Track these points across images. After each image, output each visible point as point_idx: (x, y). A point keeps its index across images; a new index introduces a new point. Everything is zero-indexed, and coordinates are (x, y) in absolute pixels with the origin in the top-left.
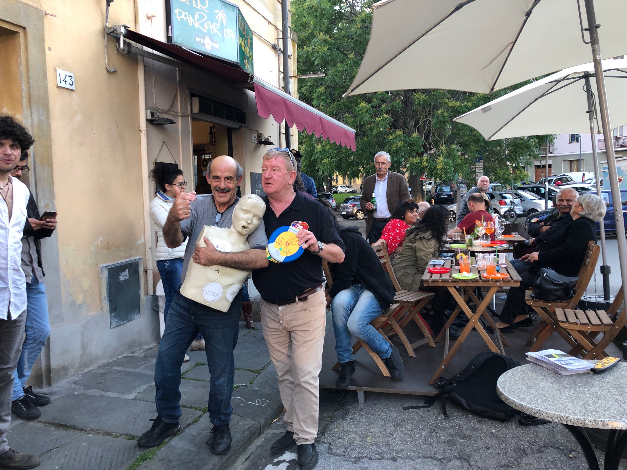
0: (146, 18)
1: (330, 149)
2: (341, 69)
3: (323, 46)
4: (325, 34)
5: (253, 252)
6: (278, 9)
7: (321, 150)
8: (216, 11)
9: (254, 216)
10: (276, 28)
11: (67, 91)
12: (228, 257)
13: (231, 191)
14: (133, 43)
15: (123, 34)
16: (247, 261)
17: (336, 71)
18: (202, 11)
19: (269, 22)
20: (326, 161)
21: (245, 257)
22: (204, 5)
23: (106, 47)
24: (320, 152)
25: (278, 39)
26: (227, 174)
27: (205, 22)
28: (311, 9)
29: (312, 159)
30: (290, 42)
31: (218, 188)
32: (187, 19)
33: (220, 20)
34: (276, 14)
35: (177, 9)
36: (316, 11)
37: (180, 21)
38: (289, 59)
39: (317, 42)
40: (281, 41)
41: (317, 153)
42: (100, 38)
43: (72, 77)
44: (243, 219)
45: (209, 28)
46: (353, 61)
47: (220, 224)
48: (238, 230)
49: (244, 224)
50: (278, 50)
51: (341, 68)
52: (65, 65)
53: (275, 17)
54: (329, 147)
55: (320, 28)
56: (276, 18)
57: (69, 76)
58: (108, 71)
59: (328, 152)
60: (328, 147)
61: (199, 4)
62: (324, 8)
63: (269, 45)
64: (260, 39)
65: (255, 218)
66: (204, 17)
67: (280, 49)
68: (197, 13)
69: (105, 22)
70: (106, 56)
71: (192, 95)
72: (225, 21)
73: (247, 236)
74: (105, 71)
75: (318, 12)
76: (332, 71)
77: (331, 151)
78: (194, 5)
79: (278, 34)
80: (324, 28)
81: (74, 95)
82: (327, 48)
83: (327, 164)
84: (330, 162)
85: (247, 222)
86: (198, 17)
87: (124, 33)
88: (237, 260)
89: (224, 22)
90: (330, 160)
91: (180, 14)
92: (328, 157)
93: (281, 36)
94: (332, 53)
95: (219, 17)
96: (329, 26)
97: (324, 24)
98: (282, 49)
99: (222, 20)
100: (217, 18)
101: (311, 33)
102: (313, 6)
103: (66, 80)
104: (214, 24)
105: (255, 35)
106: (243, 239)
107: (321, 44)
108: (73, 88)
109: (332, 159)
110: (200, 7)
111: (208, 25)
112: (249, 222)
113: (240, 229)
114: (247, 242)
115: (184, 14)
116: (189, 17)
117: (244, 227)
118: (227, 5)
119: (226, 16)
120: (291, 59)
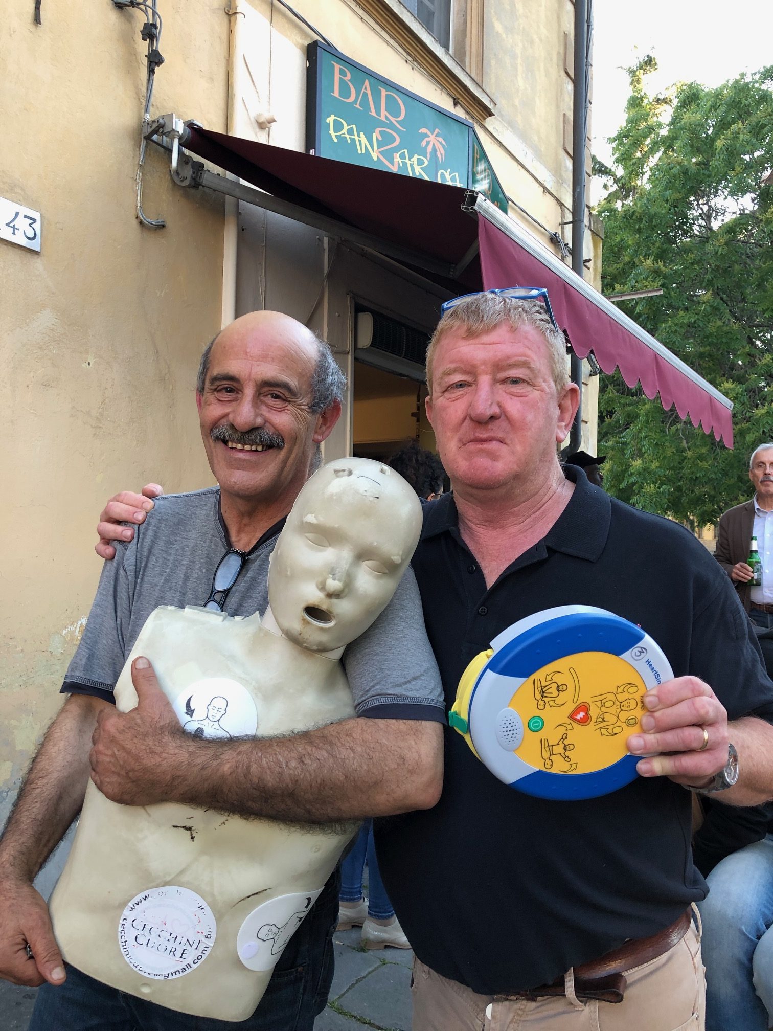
0: (256, 126)
1: (660, 467)
2: (686, 321)
3: (652, 281)
4: (656, 261)
5: (357, 734)
6: (566, 167)
7: (641, 470)
8: (423, 130)
9: (362, 555)
10: (561, 204)
11: (20, 252)
12: (228, 763)
13: (286, 447)
14: (209, 165)
15: (180, 138)
16: (323, 785)
17: (676, 325)
18: (391, 126)
19: (546, 190)
20: (650, 489)
21: (312, 766)
22: (396, 114)
23: (141, 167)
24: (639, 473)
25: (563, 224)
26: (269, 371)
27: (396, 150)
28: (631, 217)
29: (622, 486)
30: (587, 237)
31: (224, 430)
32: (353, 140)
33: (430, 149)
34: (561, 176)
35: (332, 116)
36: (640, 220)
37: (336, 140)
38: (584, 268)
39: (641, 274)
40: (569, 229)
41: (632, 474)
42: (127, 146)
43: (35, 221)
44: (309, 574)
45: (405, 164)
46: (710, 306)
47: (233, 601)
48: (287, 624)
49: (312, 594)
50: (562, 245)
51: (686, 318)
52: (18, 190)
53: (558, 182)
54: (657, 464)
55: (647, 251)
56: (560, 182)
57: (26, 217)
58: (141, 223)
59: (655, 473)
60: (654, 465)
61: (384, 112)
62: (655, 214)
63: (543, 234)
64: (524, 218)
65: (366, 566)
66: (395, 140)
67: (566, 245)
68: (377, 130)
69: (143, 111)
70: (138, 187)
71: (359, 309)
72: (441, 153)
73: (337, 655)
74: (135, 223)
75: (644, 222)
76: (668, 325)
77: (660, 472)
78: (373, 113)
79: (563, 216)
80: (654, 249)
81: (38, 264)
82: (660, 283)
83: (651, 496)
84: (657, 492)
85: (322, 587)
86: (380, 139)
87: (181, 132)
88: (270, 780)
89: (439, 154)
90: (659, 488)
91: (338, 127)
92: (654, 483)
93: (569, 218)
94: (669, 294)
95: (428, 143)
96: (665, 246)
97: (654, 244)
98: (570, 245)
99: (435, 150)
100: (424, 144)
101: (629, 262)
102: (634, 213)
103: (17, 223)
104: (416, 156)
105: (513, 209)
106: (316, 668)
107: (648, 277)
108: (35, 245)
109: (661, 485)
110: (386, 117)
111: (402, 156)
112: (334, 584)
113: (295, 621)
114: (340, 680)
115: (346, 127)
116: (359, 136)
117: (313, 611)
118: (450, 120)
119: (444, 143)
120: (589, 269)
